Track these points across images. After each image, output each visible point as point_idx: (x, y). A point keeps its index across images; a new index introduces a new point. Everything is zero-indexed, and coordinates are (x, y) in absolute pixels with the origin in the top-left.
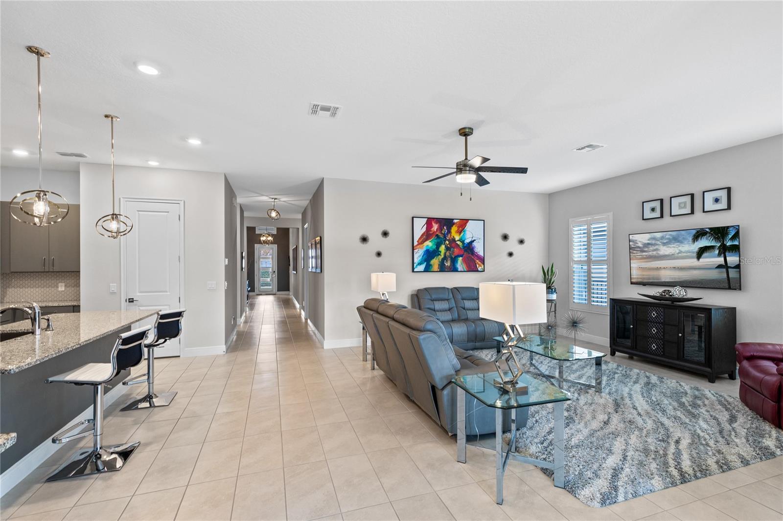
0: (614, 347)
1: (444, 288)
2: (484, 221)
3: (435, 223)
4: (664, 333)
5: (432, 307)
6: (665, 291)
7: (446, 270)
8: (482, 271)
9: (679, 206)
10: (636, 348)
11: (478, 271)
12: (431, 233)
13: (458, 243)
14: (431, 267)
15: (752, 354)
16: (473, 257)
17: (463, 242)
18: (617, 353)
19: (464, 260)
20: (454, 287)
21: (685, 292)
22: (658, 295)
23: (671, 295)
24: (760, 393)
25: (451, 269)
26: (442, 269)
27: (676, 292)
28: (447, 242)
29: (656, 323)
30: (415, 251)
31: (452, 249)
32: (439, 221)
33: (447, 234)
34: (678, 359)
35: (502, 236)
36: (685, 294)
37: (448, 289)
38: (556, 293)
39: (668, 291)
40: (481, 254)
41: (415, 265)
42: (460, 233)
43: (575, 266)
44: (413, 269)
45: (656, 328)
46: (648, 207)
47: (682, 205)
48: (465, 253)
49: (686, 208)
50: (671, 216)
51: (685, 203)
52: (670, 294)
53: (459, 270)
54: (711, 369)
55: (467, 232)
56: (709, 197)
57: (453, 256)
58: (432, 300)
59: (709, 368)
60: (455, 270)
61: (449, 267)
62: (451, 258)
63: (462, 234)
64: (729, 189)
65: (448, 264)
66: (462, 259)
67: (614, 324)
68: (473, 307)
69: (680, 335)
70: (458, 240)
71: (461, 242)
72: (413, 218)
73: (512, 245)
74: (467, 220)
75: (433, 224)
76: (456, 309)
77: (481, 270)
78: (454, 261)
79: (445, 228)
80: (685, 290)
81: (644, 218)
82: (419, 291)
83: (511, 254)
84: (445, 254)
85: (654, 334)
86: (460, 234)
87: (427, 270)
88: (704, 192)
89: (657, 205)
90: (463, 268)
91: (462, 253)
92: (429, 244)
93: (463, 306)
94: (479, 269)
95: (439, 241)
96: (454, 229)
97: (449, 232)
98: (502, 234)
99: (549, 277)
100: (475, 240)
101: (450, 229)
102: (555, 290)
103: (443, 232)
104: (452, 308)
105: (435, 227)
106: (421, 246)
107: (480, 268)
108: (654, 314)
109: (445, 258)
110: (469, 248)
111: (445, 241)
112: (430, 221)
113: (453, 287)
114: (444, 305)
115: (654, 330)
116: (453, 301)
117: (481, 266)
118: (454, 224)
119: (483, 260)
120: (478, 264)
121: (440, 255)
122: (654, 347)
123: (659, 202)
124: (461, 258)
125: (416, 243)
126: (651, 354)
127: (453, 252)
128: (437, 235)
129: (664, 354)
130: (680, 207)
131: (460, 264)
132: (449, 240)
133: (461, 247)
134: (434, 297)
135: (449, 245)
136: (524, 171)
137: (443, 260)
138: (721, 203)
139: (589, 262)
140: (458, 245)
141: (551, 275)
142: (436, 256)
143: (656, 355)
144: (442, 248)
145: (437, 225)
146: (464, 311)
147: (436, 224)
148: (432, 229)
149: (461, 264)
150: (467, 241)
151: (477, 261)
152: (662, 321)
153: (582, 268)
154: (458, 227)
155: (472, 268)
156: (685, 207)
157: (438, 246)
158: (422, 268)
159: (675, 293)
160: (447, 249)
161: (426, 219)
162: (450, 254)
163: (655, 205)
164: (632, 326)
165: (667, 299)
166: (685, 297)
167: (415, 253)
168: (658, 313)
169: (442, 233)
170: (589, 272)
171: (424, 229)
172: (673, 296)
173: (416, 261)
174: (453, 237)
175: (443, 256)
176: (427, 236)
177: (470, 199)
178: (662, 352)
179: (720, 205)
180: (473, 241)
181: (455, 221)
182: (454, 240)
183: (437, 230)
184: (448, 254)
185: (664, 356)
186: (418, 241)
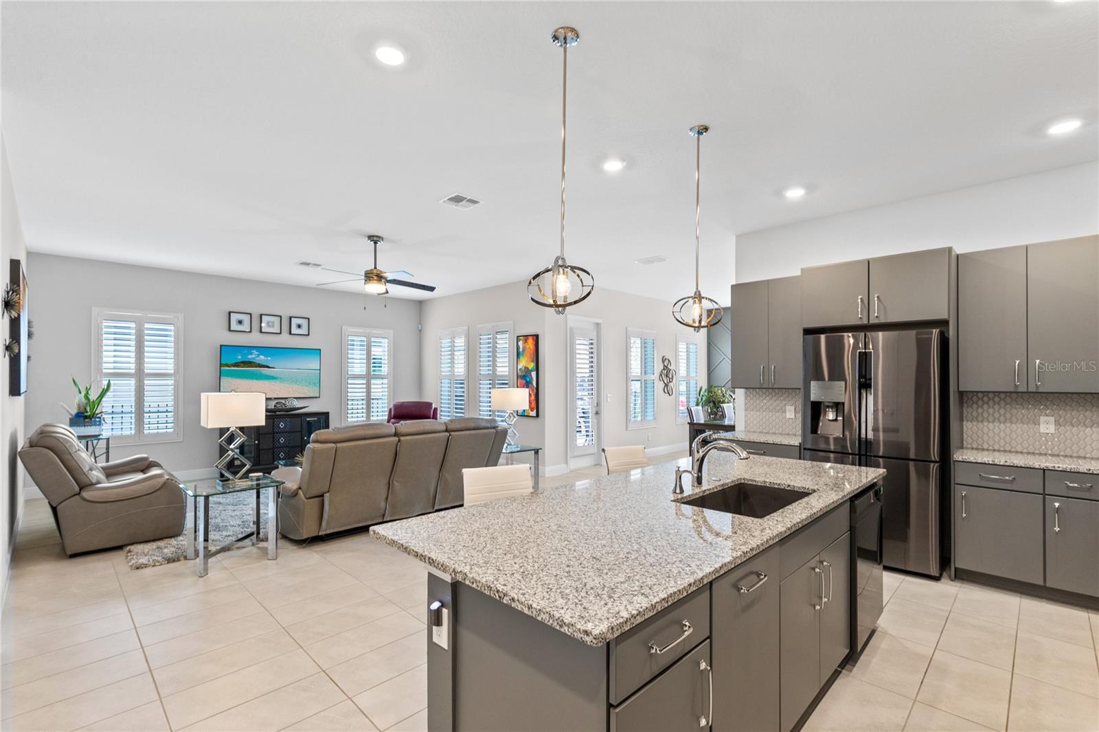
4: (289, 441)
6: (278, 403)
9: (268, 324)
22: (272, 407)
29: (284, 433)
36: (296, 404)
39: (281, 403)
45: (283, 437)
46: (235, 317)
47: (271, 324)
50: (261, 332)
51: (274, 322)
52: (284, 405)
56: (295, 322)
64: (309, 320)
81: (231, 330)
85: (282, 444)
88: (291, 317)
108: (282, 425)
115: (282, 440)
122: (282, 455)
123: (247, 316)
138: (302, 329)
139: (139, 375)
152: (288, 430)
156: (273, 326)
159: (288, 404)
163: (243, 318)
165: (280, 411)
168: (285, 424)
170: (140, 389)
172: (286, 408)
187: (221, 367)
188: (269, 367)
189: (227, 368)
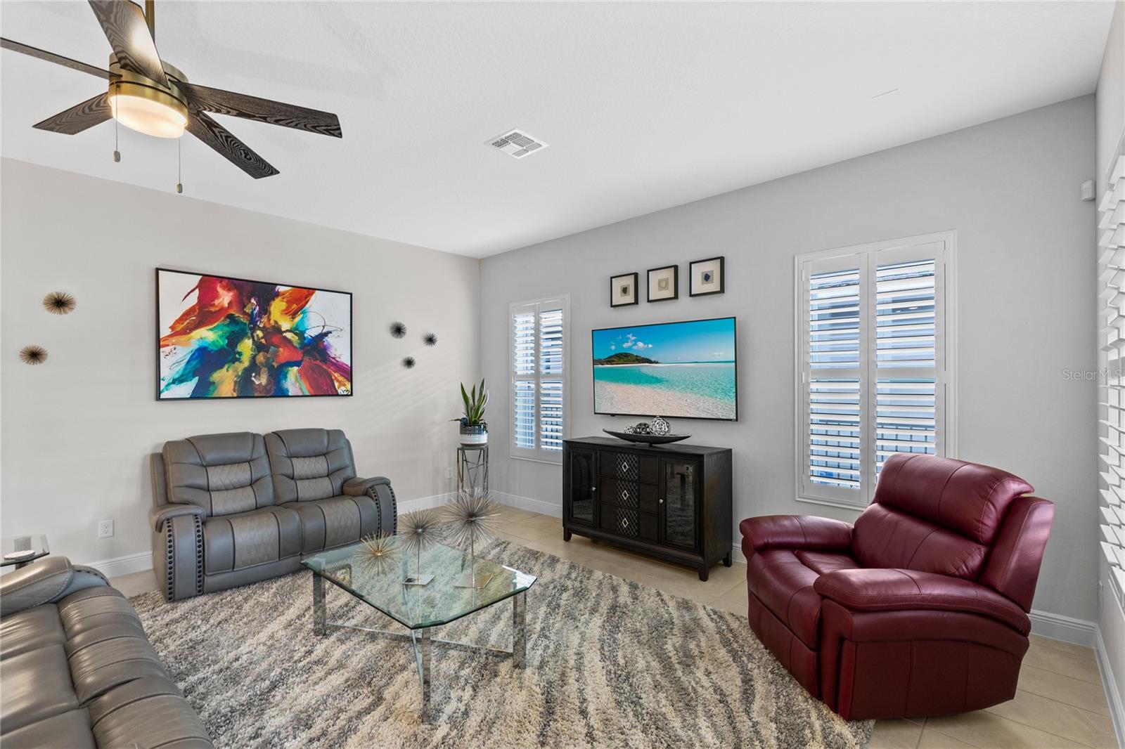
0: (569, 526)
1: (245, 435)
2: (351, 294)
3: (224, 288)
4: (639, 500)
5: (201, 481)
6: (640, 424)
7: (256, 395)
8: (347, 395)
9: (658, 286)
10: (600, 525)
11: (338, 395)
12: (213, 309)
13: (289, 335)
14: (211, 388)
15: (766, 541)
16: (325, 367)
17: (300, 334)
18: (574, 536)
19: (303, 374)
20: (274, 430)
21: (668, 427)
22: (631, 432)
23: (648, 433)
24: (787, 626)
25: (268, 391)
26: (245, 390)
27: (656, 427)
28: (259, 333)
29: (629, 481)
30: (162, 350)
31: (272, 348)
32: (233, 283)
33: (260, 315)
34: (659, 542)
35: (391, 328)
36: (667, 429)
37: (254, 436)
38: (487, 432)
39: (645, 425)
40: (346, 360)
41: (163, 385)
42: (294, 315)
43: (518, 384)
44: (158, 392)
45: (628, 491)
46: (618, 284)
47: (663, 284)
48: (306, 359)
49: (668, 289)
50: (649, 301)
51: (667, 280)
52: (648, 430)
53: (290, 394)
54: (703, 557)
55: (310, 315)
56: (698, 271)
57: (275, 365)
58: (203, 466)
59: (700, 555)
60: (282, 394)
61: (265, 386)
62: (271, 369)
63: (298, 319)
64: (722, 259)
65: (262, 380)
66: (299, 372)
67: (570, 484)
68: (315, 472)
69: (661, 501)
70: (287, 331)
71: (296, 334)
72: (157, 270)
73: (411, 345)
74: (311, 291)
75: (220, 290)
76: (270, 479)
77: (345, 393)
78: (277, 374)
79: (253, 301)
80: (667, 423)
81: (613, 304)
82: (169, 445)
83: (409, 363)
84: (253, 358)
85: (625, 501)
86: (293, 318)
87: (201, 394)
88: (691, 263)
89: (630, 282)
90: (301, 389)
91: (297, 357)
92: (209, 336)
93: (290, 472)
94: (340, 392)
95: (237, 329)
96: (277, 307)
97: (265, 310)
98: (391, 324)
99: (476, 404)
100: (331, 332)
101: (269, 305)
102: (485, 427)
103: (247, 310)
104: (257, 480)
105: (225, 298)
106: (183, 338)
107: (343, 388)
108: (625, 466)
109: (253, 367)
110: (316, 348)
111: (253, 330)
112: (208, 284)
113: (270, 431)
114: (241, 474)
115: (625, 495)
116: (265, 462)
117: (344, 385)
118: (277, 294)
119: (348, 373)
120: (338, 381)
121: (239, 360)
122: (625, 523)
123: (632, 278)
124: (296, 368)
125: (165, 331)
126: (620, 535)
127: (276, 355)
128: (231, 317)
129: (639, 535)
130: (661, 288)
131: (293, 380)
132: (262, 329)
133: (295, 344)
134: (210, 457)
135: (263, 341)
136: (326, 124)
137: (247, 372)
138: (713, 282)
139: (537, 376)
140: (289, 341)
141: (479, 399)
142: (226, 363)
143: (628, 537)
144: (246, 347)
145: (231, 294)
146: (292, 482)
147: (229, 290)
148: (216, 302)
149: (296, 380)
150: (312, 333)
151: (336, 375)
152: (636, 478)
153: (529, 387)
154: (287, 302)
155: (323, 389)
156: (666, 288)
157: (234, 340)
158: (187, 388)
159: (654, 429)
160: (259, 347)
161: (201, 277)
162: (268, 359)
163: (628, 283)
164: (594, 489)
165: (642, 440)
166: (667, 435)
167: (162, 355)
168: (630, 465)
169: (245, 313)
170: (538, 394)
171: (193, 300)
172: (652, 435)
173: (167, 373)
174: (276, 322)
175: (246, 364)
176: (201, 315)
177: (176, 189)
178: (636, 530)
179: (711, 284)
180: (326, 334)
181: (281, 289)
182: (277, 330)
183: (230, 304)
184: (261, 358)
185: (639, 537)
186: (172, 328)
187: (594, 364)
188: (651, 362)
189: (600, 366)
